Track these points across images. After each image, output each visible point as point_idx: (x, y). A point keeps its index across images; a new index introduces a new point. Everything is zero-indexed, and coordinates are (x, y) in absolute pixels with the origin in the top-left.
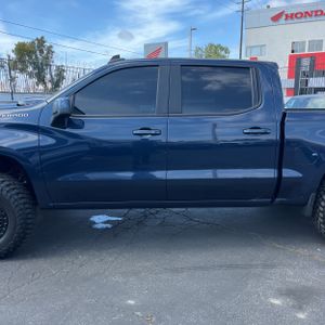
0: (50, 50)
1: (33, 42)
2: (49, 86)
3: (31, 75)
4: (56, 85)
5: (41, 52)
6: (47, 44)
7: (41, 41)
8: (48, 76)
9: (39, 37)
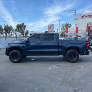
0: (25, 26)
1: (21, 24)
2: (25, 35)
3: (20, 32)
4: (26, 35)
5: (23, 26)
6: (24, 24)
7: (23, 24)
8: (24, 33)
9: (23, 23)
